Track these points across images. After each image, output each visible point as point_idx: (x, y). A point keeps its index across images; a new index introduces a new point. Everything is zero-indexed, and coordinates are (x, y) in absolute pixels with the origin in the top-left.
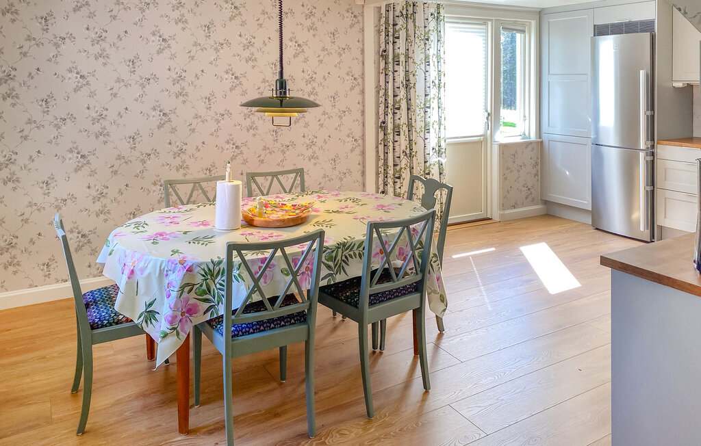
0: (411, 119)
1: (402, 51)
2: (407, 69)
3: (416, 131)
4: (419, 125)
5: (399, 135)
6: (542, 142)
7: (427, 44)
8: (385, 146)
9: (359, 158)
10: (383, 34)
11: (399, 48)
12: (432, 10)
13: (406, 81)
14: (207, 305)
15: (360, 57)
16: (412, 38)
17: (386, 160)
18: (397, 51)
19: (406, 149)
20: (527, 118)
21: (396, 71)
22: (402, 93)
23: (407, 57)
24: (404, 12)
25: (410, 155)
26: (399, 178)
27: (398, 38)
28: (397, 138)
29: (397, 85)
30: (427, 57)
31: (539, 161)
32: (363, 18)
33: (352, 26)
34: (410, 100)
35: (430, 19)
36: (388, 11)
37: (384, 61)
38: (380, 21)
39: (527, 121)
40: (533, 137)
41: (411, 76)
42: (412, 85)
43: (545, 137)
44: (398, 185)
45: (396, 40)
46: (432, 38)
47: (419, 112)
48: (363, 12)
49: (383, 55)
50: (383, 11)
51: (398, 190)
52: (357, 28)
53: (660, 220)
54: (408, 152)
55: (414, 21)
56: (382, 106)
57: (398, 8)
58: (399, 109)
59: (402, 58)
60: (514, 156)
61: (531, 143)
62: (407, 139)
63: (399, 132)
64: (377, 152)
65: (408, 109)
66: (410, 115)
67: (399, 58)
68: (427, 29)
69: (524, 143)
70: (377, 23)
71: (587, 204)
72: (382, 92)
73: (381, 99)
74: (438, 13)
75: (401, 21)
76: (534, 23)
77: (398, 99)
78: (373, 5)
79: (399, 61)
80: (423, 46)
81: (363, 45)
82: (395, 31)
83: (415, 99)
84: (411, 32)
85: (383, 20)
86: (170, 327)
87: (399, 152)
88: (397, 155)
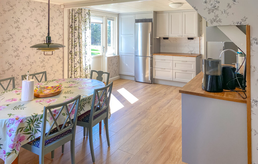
0: (80, 50)
1: (77, 25)
2: (79, 32)
3: (82, 54)
4: (83, 52)
5: (76, 56)
6: (119, 56)
7: (86, 24)
8: (71, 60)
9: (62, 65)
10: (71, 19)
11: (76, 24)
12: (87, 12)
13: (79, 36)
14: (29, 135)
15: (62, 27)
16: (81, 21)
17: (72, 65)
18: (76, 25)
19: (79, 61)
20: (115, 48)
21: (75, 33)
22: (77, 40)
23: (79, 27)
24: (78, 12)
25: (80, 62)
26: (76, 71)
27: (76, 21)
28: (75, 57)
29: (75, 38)
30: (86, 28)
31: (118, 62)
32: (63, 13)
33: (59, 16)
34: (80, 43)
35: (86, 15)
36: (73, 11)
37: (71, 29)
38: (69, 14)
39: (115, 49)
40: (116, 55)
41: (80, 34)
42: (81, 38)
43: (120, 54)
44: (76, 74)
45: (75, 21)
46: (87, 21)
47: (83, 47)
48: (63, 11)
49: (71, 27)
50: (71, 11)
51: (76, 76)
52: (61, 16)
53: (154, 77)
54: (79, 62)
55: (81, 15)
56: (70, 45)
57: (76, 10)
58: (76, 46)
59: (77, 28)
60: (111, 61)
61: (116, 56)
62: (79, 57)
63: (76, 54)
64: (68, 62)
65: (79, 46)
66: (80, 48)
67: (76, 28)
68: (85, 18)
69: (114, 56)
70: (68, 15)
71: (133, 74)
72: (70, 40)
73: (70, 43)
74: (89, 13)
75: (77, 15)
76: (116, 18)
77: (76, 42)
78: (67, 9)
79: (76, 29)
80: (84, 24)
81: (63, 23)
82: (75, 18)
83: (82, 42)
84: (80, 19)
85: (71, 14)
86: (12, 150)
87: (76, 62)
88: (75, 63)
